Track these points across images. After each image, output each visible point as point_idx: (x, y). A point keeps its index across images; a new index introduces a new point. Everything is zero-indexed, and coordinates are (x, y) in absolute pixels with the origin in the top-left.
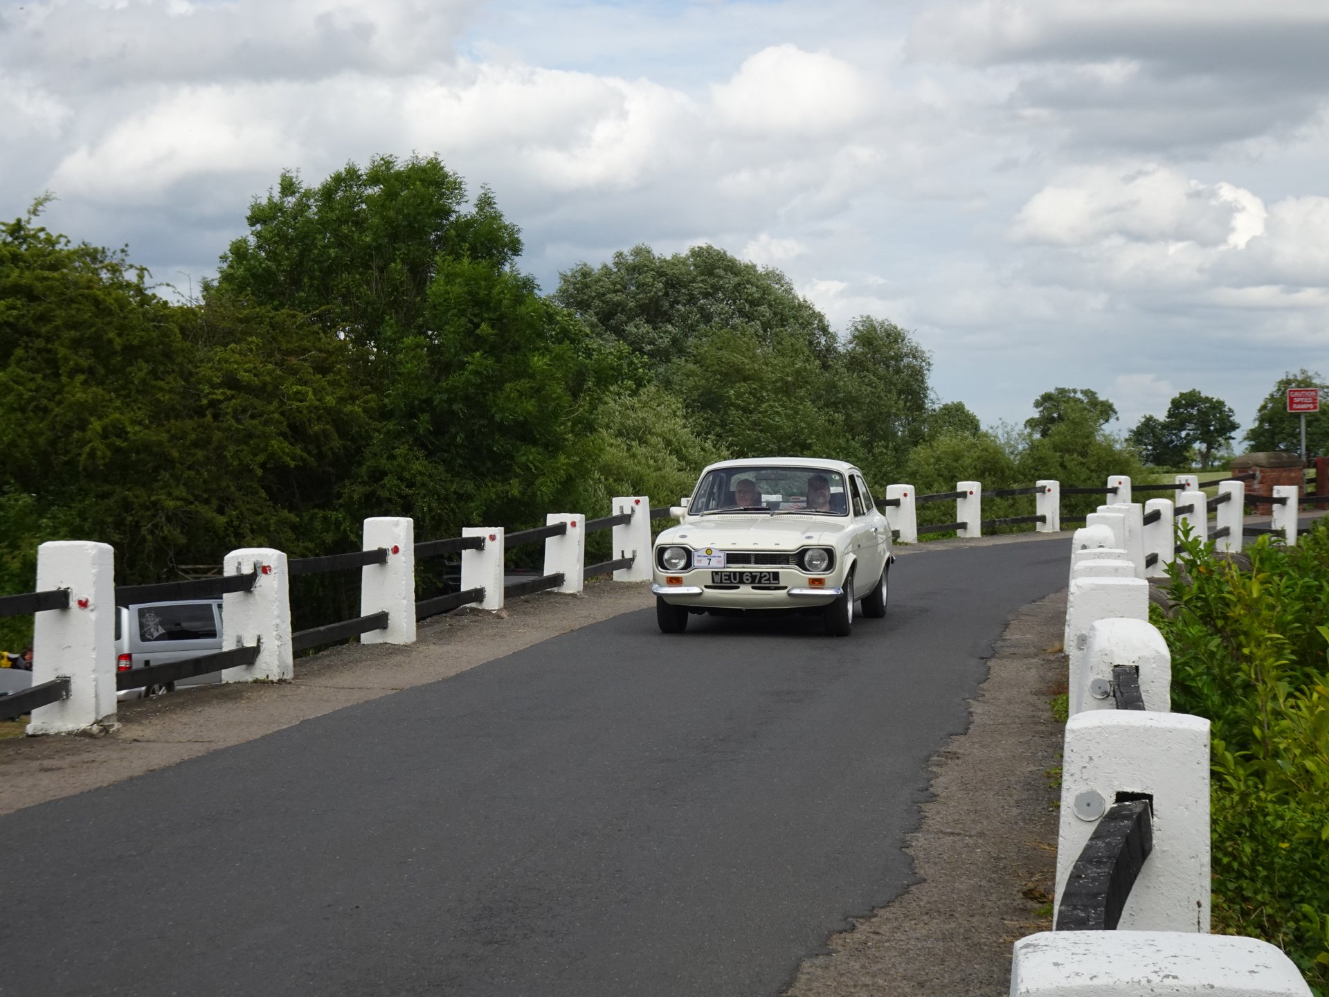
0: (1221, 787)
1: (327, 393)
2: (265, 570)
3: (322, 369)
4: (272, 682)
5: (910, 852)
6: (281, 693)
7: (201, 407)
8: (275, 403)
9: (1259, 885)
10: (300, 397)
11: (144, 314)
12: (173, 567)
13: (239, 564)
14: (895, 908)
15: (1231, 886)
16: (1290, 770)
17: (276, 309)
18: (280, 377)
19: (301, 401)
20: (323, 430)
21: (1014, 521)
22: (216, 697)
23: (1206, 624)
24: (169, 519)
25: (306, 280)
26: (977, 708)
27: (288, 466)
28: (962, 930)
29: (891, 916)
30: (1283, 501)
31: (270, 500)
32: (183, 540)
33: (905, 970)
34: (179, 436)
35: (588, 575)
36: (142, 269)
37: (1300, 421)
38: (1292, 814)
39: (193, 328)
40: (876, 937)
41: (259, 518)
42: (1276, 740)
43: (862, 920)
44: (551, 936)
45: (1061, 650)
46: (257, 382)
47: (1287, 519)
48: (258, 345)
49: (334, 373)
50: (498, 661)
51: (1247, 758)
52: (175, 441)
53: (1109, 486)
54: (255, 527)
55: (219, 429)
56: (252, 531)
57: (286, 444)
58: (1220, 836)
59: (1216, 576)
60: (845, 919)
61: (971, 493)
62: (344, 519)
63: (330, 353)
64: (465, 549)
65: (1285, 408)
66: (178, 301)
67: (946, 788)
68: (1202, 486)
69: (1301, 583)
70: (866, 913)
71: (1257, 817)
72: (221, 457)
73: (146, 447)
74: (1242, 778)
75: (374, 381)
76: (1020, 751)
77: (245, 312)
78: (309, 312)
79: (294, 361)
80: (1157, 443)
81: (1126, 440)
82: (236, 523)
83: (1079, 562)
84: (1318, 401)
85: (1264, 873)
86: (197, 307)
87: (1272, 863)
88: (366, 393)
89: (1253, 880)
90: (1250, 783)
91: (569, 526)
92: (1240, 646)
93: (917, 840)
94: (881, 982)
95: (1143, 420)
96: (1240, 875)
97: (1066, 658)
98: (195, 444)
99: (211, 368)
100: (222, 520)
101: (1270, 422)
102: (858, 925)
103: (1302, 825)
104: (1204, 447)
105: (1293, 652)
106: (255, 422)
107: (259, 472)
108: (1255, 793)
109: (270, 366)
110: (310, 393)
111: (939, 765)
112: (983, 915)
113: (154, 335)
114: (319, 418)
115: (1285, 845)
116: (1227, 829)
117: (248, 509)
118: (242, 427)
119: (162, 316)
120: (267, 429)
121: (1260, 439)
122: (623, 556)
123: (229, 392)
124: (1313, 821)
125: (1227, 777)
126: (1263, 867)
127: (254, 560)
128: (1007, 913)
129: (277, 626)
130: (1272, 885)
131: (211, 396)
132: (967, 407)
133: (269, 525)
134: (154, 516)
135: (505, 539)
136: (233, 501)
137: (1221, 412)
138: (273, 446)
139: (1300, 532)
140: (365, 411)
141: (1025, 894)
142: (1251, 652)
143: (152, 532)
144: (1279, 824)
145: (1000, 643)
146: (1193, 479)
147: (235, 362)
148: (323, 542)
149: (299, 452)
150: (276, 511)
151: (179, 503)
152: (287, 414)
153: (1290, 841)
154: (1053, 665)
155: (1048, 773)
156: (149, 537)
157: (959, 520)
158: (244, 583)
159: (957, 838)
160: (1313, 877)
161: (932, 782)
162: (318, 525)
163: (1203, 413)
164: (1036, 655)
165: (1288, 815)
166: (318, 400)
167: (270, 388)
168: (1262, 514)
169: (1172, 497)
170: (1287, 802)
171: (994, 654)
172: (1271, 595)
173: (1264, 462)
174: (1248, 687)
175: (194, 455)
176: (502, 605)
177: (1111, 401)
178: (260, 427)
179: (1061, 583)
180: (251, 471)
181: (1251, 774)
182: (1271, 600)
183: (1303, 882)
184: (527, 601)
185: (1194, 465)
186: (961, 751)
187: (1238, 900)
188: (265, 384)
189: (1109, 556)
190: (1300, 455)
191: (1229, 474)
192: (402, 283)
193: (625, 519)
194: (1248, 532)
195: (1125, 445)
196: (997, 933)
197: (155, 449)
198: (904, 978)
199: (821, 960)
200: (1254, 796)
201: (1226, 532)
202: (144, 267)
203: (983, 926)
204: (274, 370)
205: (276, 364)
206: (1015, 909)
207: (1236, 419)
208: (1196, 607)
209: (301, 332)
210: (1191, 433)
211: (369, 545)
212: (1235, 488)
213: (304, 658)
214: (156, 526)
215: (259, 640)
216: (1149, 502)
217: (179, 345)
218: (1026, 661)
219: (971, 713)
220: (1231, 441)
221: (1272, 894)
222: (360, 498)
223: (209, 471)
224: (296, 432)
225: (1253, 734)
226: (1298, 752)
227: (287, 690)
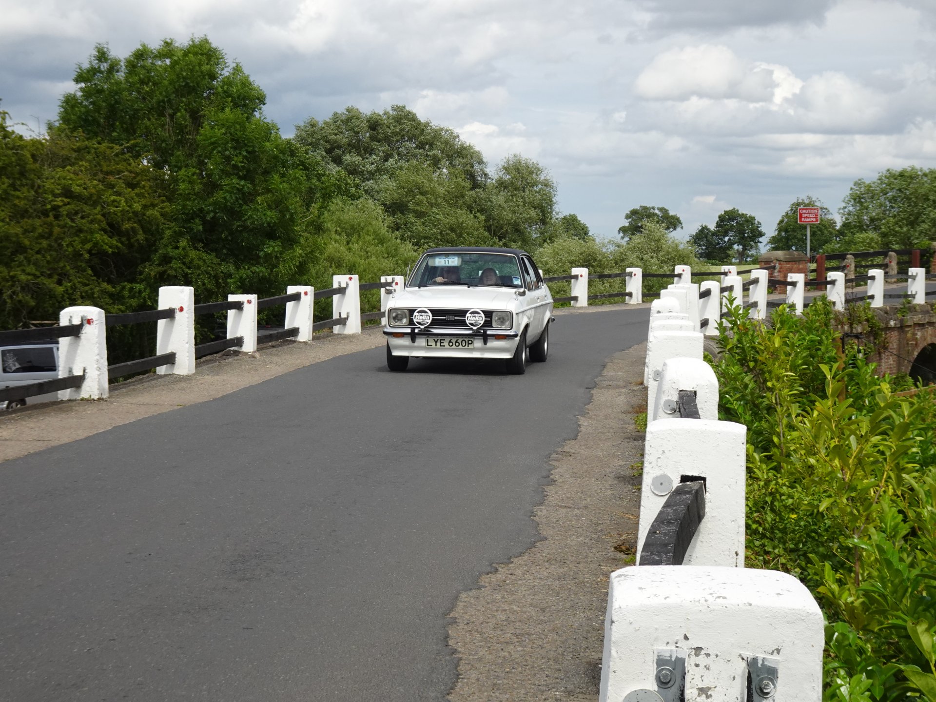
0: (751, 477)
1: (135, 202)
2: (89, 322)
3: (132, 186)
4: (94, 400)
5: (537, 519)
6: (100, 407)
7: (46, 210)
8: (99, 208)
9: (776, 542)
10: (116, 204)
11: (6, 144)
12: (26, 322)
13: (71, 317)
14: (525, 558)
15: (757, 543)
16: (798, 465)
17: (99, 143)
18: (102, 190)
19: (117, 207)
20: (132, 228)
21: (611, 296)
22: (54, 410)
23: (742, 365)
24: (23, 289)
25: (118, 124)
26: (584, 422)
27: (107, 252)
28: (572, 573)
29: (523, 563)
30: (794, 284)
31: (94, 276)
32: (33, 303)
33: (532, 599)
34: (30, 230)
35: (315, 329)
36: (5, 113)
37: (806, 231)
38: (799, 495)
39: (41, 154)
40: (513, 577)
41: (87, 288)
42: (789, 445)
43: (502, 566)
44: (285, 575)
45: (642, 383)
46: (86, 194)
47: (797, 296)
48: (86, 167)
49: (140, 187)
50: (252, 387)
51: (769, 458)
52: (27, 234)
53: (676, 273)
54: (84, 294)
55: (59, 226)
56: (82, 297)
57: (105, 237)
58: (750, 509)
59: (751, 332)
60: (491, 565)
61: (581, 276)
62: (145, 289)
63: (137, 174)
64: (230, 309)
65: (797, 222)
66: (31, 136)
67: (562, 476)
68: (739, 273)
69: (807, 338)
70: (505, 560)
71: (776, 496)
72: (60, 245)
73: (7, 238)
74: (765, 471)
75: (167, 194)
76: (614, 451)
77: (78, 144)
78: (122, 144)
79: (112, 179)
80: (709, 244)
81: (688, 242)
82: (70, 291)
83: (655, 322)
84: (819, 217)
85: (779, 535)
86: (43, 139)
87: (785, 528)
88: (163, 202)
89: (772, 540)
90: (770, 474)
91: (303, 295)
92: (765, 381)
93: (541, 511)
94: (515, 608)
95: (700, 228)
96: (763, 536)
97: (646, 388)
98: (41, 236)
99: (53, 183)
100: (61, 289)
101: (786, 231)
102: (499, 569)
103: (806, 502)
104: (741, 247)
105: (801, 386)
106: (84, 221)
107: (87, 256)
108: (775, 480)
109: (95, 182)
110: (123, 201)
111: (556, 460)
112: (587, 562)
113: (13, 159)
114: (129, 219)
115: (794, 516)
116: (755, 504)
117: (79, 282)
118: (74, 225)
119: (19, 146)
120: (92, 226)
121: (779, 243)
122: (340, 316)
123: (66, 200)
124: (813, 500)
125: (756, 470)
126: (779, 530)
127: (82, 314)
128: (603, 561)
129: (97, 361)
130: (784, 543)
131: (53, 203)
132: (579, 218)
133: (93, 293)
134: (13, 286)
135: (258, 303)
136: (69, 276)
137: (752, 224)
138: (96, 238)
139: (806, 306)
140: (162, 215)
141: (615, 548)
142: (773, 385)
143: (11, 297)
144: (790, 501)
145: (600, 378)
146: (733, 269)
147: (71, 179)
148: (131, 305)
149: (115, 242)
150: (99, 283)
151: (30, 277)
152: (107, 216)
153: (797, 513)
154: (638, 393)
155: (632, 466)
156: (9, 301)
157: (573, 295)
158: (74, 331)
159: (569, 510)
160: (813, 538)
161: (552, 472)
162: (126, 293)
163: (740, 224)
164: (625, 387)
165: (796, 495)
166: (129, 206)
167: (95, 198)
168: (780, 293)
169: (719, 281)
170: (796, 487)
171: (595, 385)
172: (787, 345)
173: (782, 258)
174: (770, 409)
175: (40, 243)
176: (256, 349)
177: (678, 216)
178: (88, 225)
179: (643, 337)
180: (82, 254)
181: (771, 469)
182: (787, 349)
183: (806, 542)
184: (273, 347)
185: (734, 260)
186: (573, 451)
187: (762, 553)
188: (91, 195)
189: (676, 318)
190: (806, 254)
191: (758, 266)
192: (186, 126)
193: (342, 291)
194: (770, 305)
195: (686, 245)
196: (595, 575)
197: (14, 239)
198: (531, 605)
199: (474, 592)
200: (774, 482)
201: (755, 305)
202: (6, 111)
203: (586, 570)
204: (98, 185)
205: (99, 181)
206: (609, 559)
207: (763, 229)
208: (736, 353)
209: (117, 159)
210: (732, 238)
211: (162, 305)
212: (762, 275)
213: (116, 384)
214: (14, 293)
215: (84, 371)
216: (703, 283)
217: (32, 166)
218: (617, 390)
219: (579, 426)
220: (759, 244)
221: (785, 549)
222: (155, 275)
223: (51, 255)
224: (113, 229)
225: (773, 440)
226: (803, 452)
227: (104, 405)
